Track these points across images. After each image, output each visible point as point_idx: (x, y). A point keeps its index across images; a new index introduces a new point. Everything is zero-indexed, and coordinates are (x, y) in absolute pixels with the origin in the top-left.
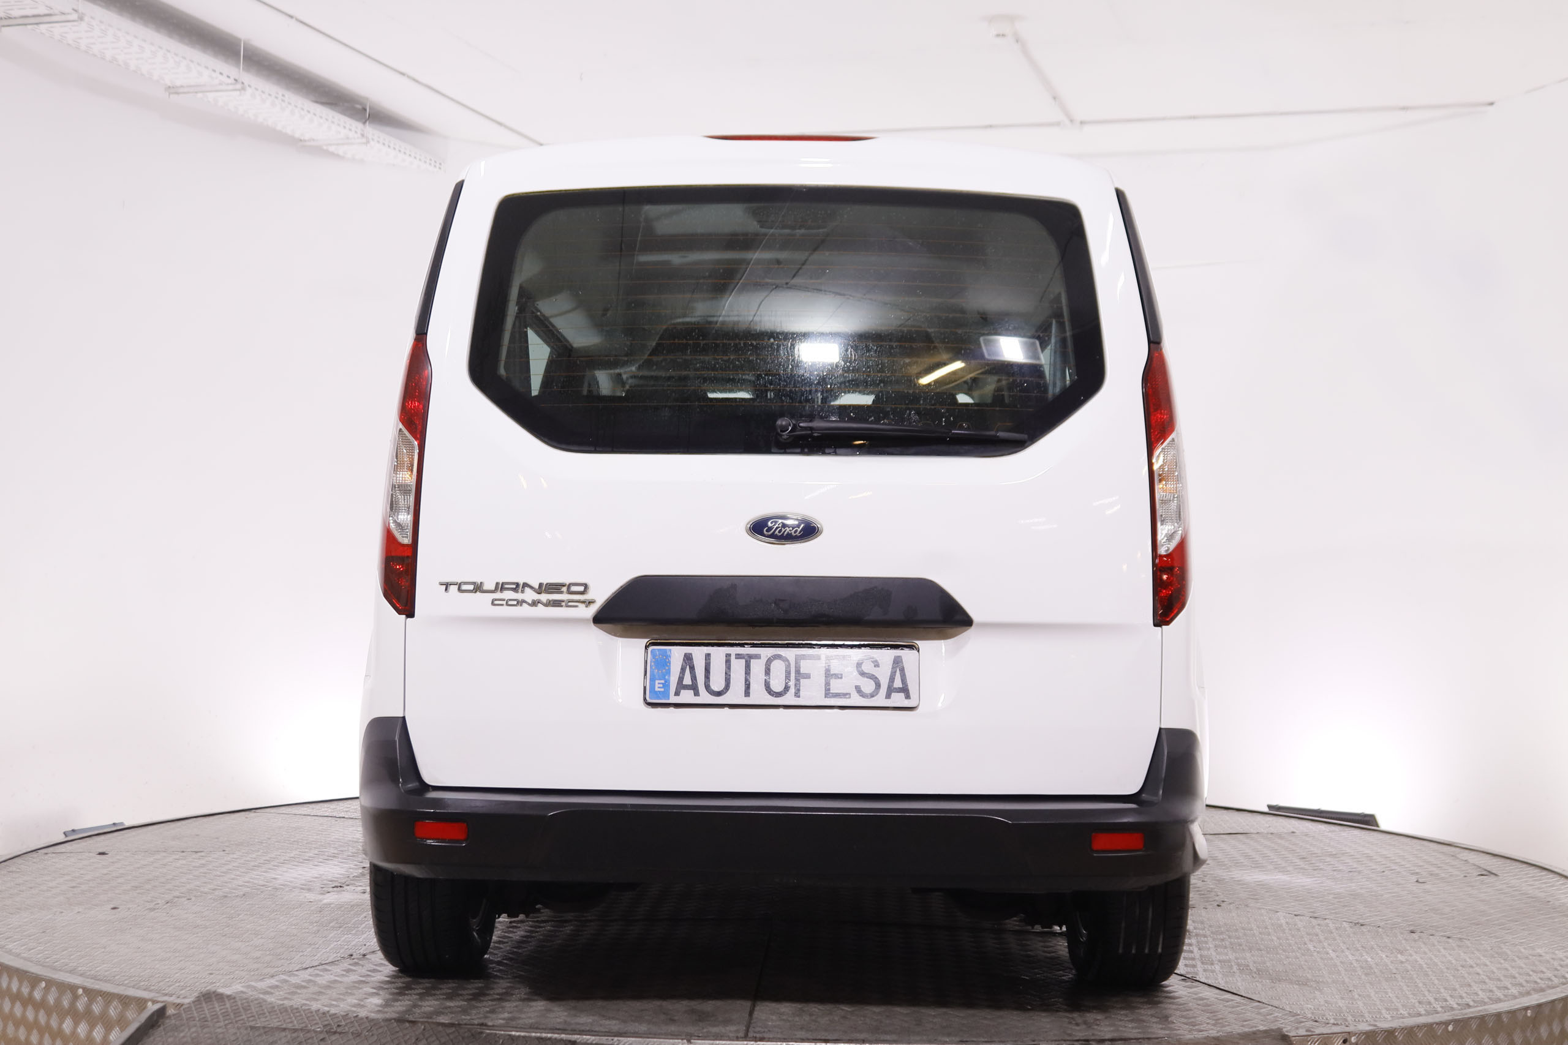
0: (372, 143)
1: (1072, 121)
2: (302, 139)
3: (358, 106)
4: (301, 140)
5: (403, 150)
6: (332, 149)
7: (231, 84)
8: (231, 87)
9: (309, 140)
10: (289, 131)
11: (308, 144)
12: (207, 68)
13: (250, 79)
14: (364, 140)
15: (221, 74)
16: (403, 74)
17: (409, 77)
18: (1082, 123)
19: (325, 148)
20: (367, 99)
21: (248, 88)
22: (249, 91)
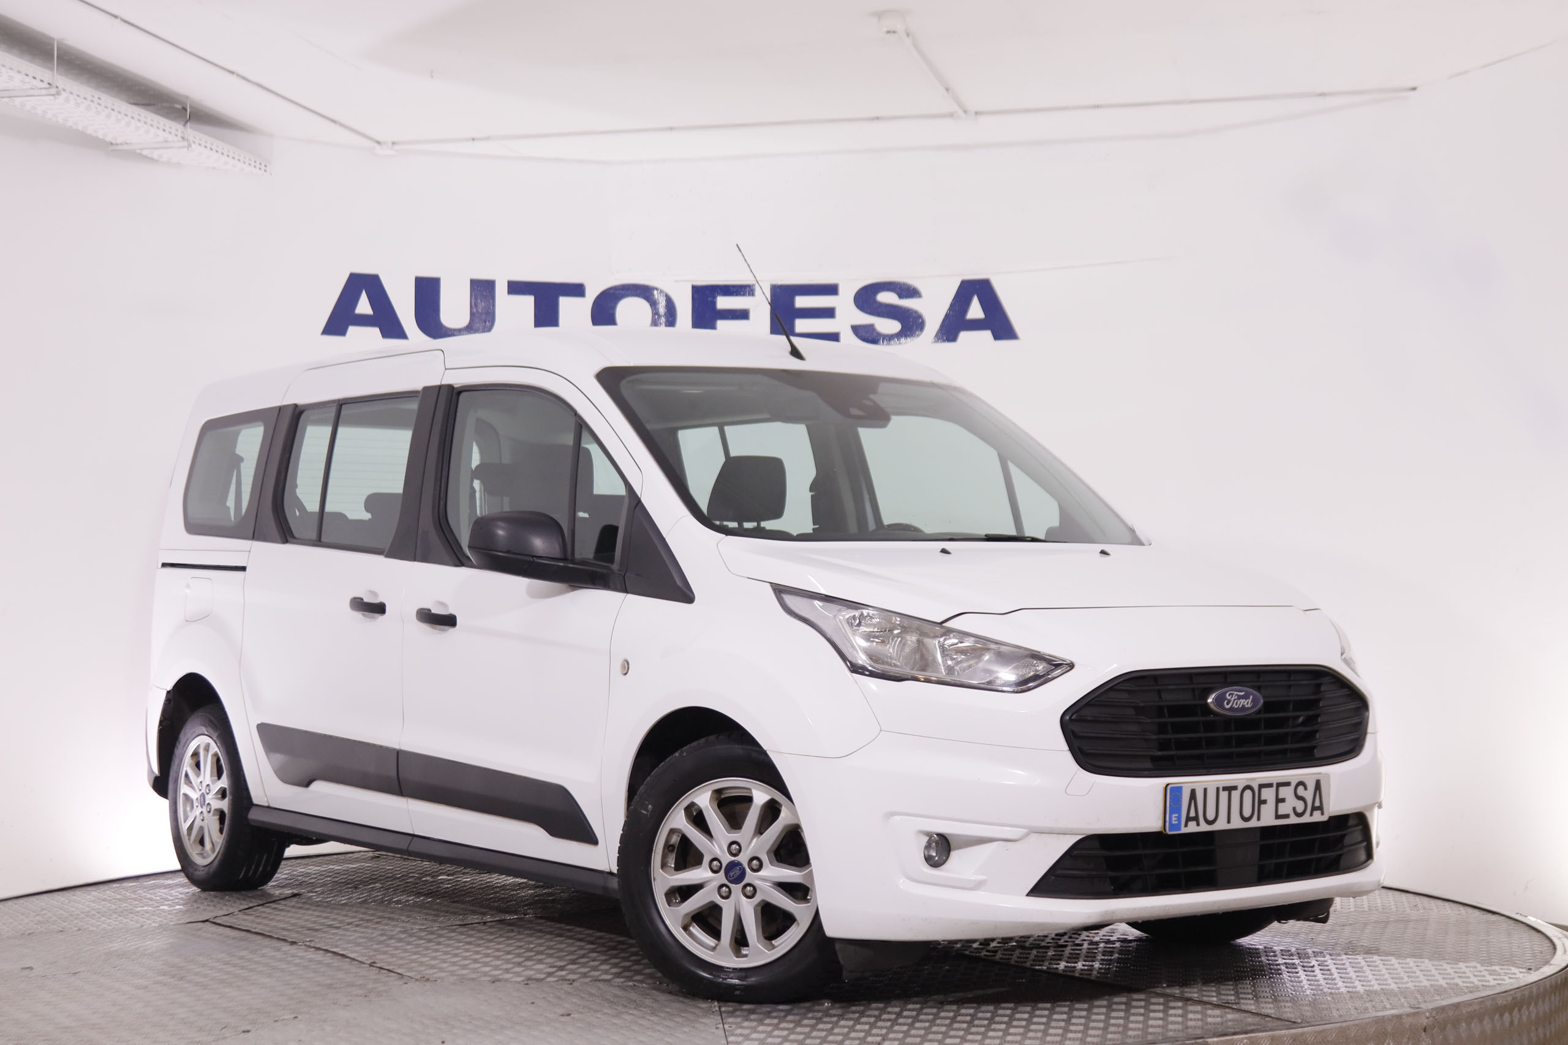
0: (193, 145)
1: (965, 112)
2: (114, 142)
3: (179, 106)
4: (112, 144)
5: (226, 153)
6: (145, 152)
7: (45, 88)
8: (44, 92)
9: (122, 144)
10: (100, 135)
11: (120, 147)
12: (19, 72)
13: (63, 81)
14: (185, 144)
15: (34, 78)
16: (232, 73)
17: (238, 75)
18: (976, 113)
19: (138, 151)
20: (187, 97)
21: (63, 92)
22: (64, 95)
